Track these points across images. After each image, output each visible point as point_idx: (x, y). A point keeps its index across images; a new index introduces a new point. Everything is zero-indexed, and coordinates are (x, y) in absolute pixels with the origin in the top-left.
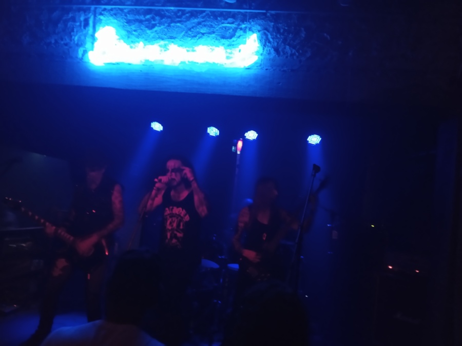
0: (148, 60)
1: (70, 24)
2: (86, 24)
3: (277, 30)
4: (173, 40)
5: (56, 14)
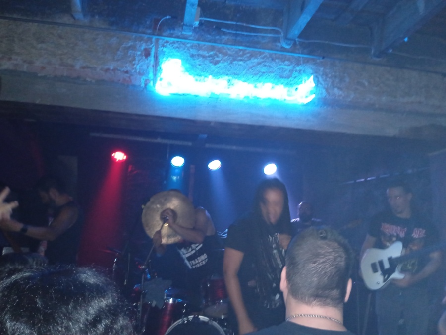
0: (214, 94)
1: (131, 51)
2: (147, 54)
4: (236, 76)
5: (114, 40)
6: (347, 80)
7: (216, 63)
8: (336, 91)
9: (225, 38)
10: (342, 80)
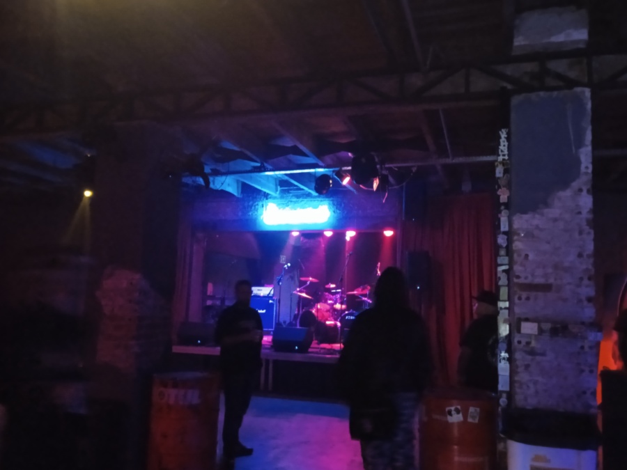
1: (257, 207)
2: (263, 206)
3: (334, 204)
5: (251, 203)
6: (343, 205)
7: (288, 206)
8: (338, 211)
9: (291, 195)
10: (341, 205)
